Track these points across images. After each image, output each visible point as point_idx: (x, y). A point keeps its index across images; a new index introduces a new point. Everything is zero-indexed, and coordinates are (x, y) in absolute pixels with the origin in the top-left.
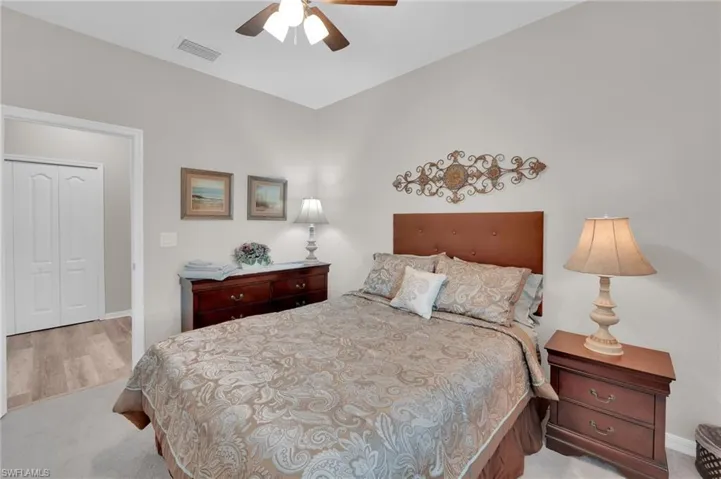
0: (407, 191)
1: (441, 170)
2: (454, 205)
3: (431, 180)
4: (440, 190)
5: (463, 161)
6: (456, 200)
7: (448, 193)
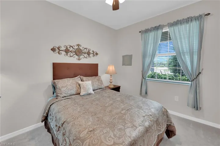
0: (59, 54)
1: (74, 49)
2: (78, 61)
3: (71, 51)
4: (74, 55)
5: (81, 48)
6: (79, 59)
7: (77, 57)
